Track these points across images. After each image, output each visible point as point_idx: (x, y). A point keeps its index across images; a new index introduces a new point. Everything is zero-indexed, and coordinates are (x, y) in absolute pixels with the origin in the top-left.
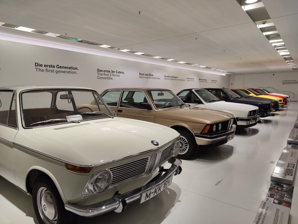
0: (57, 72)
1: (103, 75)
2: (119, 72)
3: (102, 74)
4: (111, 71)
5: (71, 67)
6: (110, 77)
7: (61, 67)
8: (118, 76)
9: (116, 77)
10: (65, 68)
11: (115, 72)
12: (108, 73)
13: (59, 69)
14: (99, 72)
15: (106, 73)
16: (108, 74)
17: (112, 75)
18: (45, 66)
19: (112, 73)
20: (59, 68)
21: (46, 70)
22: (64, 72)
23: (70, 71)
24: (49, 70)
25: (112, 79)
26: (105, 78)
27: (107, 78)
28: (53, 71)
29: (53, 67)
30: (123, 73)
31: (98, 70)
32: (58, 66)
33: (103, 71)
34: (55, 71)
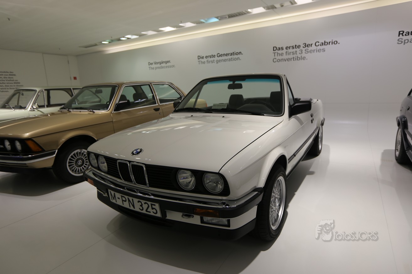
0: (218, 62)
1: (285, 54)
2: (324, 43)
3: (282, 54)
4: (302, 46)
5: (233, 53)
6: (299, 56)
7: (221, 56)
8: (319, 51)
9: (316, 54)
10: (227, 55)
11: (313, 45)
12: (295, 50)
13: (220, 58)
14: (277, 51)
15: (291, 50)
16: (296, 52)
17: (304, 51)
18: (206, 57)
19: (304, 49)
20: (219, 56)
21: (207, 61)
22: (225, 60)
23: (232, 58)
24: (210, 61)
25: (304, 58)
26: (288, 60)
27: (294, 58)
28: (213, 61)
29: (214, 56)
30: (336, 43)
31: (275, 49)
32: (218, 55)
33: (284, 48)
34: (215, 61)
